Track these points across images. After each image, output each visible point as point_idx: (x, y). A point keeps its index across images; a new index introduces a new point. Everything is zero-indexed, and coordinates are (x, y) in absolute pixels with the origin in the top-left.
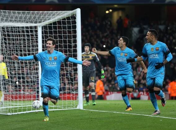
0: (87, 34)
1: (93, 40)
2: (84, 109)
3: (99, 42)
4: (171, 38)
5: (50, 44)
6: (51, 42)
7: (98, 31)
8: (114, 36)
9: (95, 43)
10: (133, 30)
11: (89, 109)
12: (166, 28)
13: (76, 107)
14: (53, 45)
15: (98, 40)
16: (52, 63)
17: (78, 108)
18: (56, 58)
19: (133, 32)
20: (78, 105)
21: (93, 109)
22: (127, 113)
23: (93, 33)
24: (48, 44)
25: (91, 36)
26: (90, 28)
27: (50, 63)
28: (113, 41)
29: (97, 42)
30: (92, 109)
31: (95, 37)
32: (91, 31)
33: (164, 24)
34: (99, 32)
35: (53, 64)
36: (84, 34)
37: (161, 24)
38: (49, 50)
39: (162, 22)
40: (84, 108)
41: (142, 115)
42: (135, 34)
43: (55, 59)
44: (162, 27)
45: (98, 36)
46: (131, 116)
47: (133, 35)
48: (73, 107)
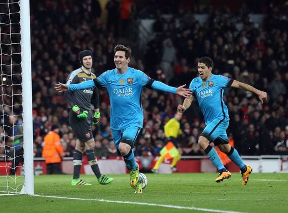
0: (43, 32)
1: (56, 46)
2: (36, 195)
3: (69, 49)
4: (220, 40)
5: (121, 57)
6: (122, 53)
7: (67, 26)
8: (101, 36)
9: (61, 52)
10: (140, 23)
11: (48, 195)
12: (211, 20)
13: (19, 190)
14: (127, 58)
15: (65, 45)
16: (125, 90)
17: (22, 192)
18: (131, 80)
19: (141, 28)
20: (23, 187)
21: (57, 195)
22: (128, 202)
23: (56, 31)
24: (118, 57)
25: (52, 37)
26: (49, 20)
27: (122, 91)
28: (99, 46)
29: (64, 50)
30: (53, 195)
31: (60, 39)
32: (50, 27)
33: (205, 11)
34: (67, 29)
36: (36, 32)
37: (199, 13)
39: (202, 7)
40: (35, 193)
41: (159, 205)
42: (146, 34)
43: (129, 83)
44: (201, 19)
45: (66, 38)
46: (136, 207)
47: (141, 36)
48: (12, 190)
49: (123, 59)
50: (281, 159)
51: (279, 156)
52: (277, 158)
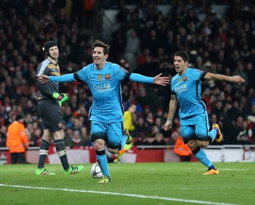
0: (7, 22)
1: (21, 37)
3: (33, 39)
5: (99, 53)
6: (101, 49)
7: (31, 17)
9: (25, 42)
10: (103, 14)
14: (105, 54)
15: (29, 36)
16: (103, 86)
18: (108, 76)
19: (104, 19)
21: (21, 184)
23: (20, 22)
24: (97, 53)
25: (16, 28)
26: (13, 11)
27: (100, 86)
28: (63, 37)
29: (29, 40)
31: (24, 30)
32: (15, 18)
35: (105, 88)
38: (98, 63)
41: (123, 194)
42: (109, 25)
43: (106, 78)
44: (164, 9)
45: (30, 29)
46: (99, 197)
47: (104, 26)
49: (102, 55)
50: (244, 148)
51: (241, 146)
52: (240, 148)
